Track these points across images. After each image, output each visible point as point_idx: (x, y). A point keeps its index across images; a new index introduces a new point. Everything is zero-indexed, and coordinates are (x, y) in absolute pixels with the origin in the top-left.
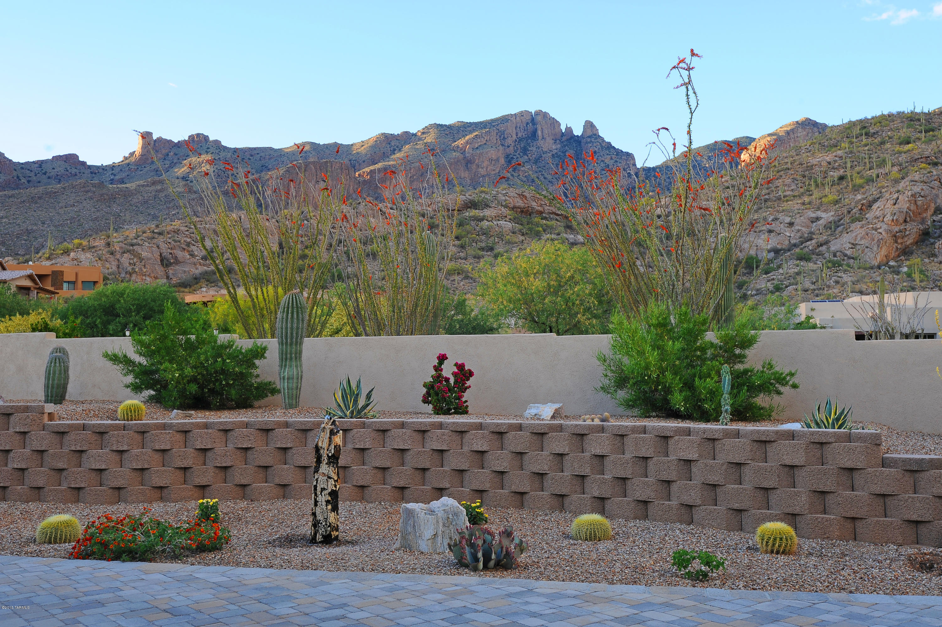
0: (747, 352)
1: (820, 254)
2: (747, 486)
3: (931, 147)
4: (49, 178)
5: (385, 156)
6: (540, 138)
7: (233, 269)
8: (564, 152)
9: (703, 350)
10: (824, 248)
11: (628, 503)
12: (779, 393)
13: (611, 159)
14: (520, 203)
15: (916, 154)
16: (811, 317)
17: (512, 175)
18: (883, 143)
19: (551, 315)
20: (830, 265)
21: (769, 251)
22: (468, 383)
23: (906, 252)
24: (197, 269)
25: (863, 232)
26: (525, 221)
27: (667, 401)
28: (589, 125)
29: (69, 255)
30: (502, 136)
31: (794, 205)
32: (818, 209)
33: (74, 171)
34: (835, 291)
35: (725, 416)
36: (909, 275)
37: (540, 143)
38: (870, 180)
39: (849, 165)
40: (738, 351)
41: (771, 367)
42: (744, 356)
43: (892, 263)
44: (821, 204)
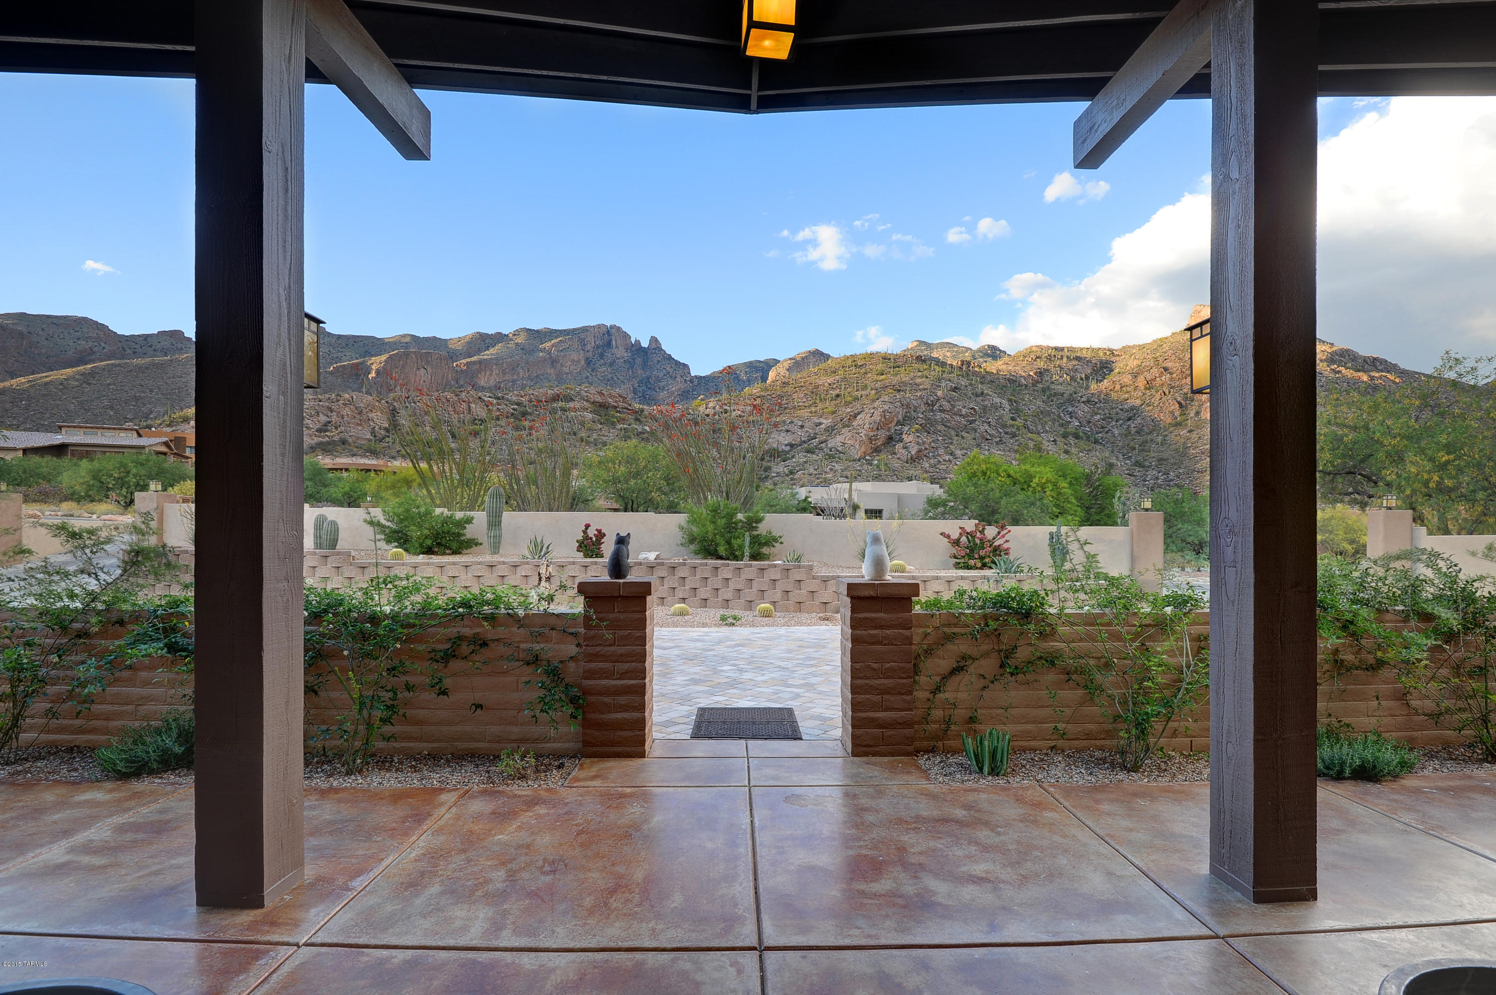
0: (759, 525)
1: (821, 449)
2: (754, 589)
3: (897, 378)
4: (155, 350)
5: (479, 351)
6: (614, 347)
7: (347, 441)
8: (634, 360)
9: (736, 523)
10: (823, 445)
11: (697, 600)
12: (774, 546)
13: (672, 367)
14: (599, 399)
15: (887, 383)
16: (809, 497)
17: (591, 374)
18: (866, 373)
19: (633, 492)
20: (827, 457)
21: (786, 445)
22: (603, 540)
23: (877, 450)
24: (312, 440)
25: (850, 434)
26: (603, 413)
27: (716, 550)
28: (654, 340)
29: (189, 423)
30: (583, 343)
31: (805, 413)
32: (821, 417)
33: (179, 346)
34: (829, 476)
35: (746, 558)
36: (878, 466)
37: (615, 350)
38: (856, 399)
39: (843, 387)
40: (754, 525)
41: (770, 533)
42: (757, 527)
43: (867, 458)
44: (823, 413)
